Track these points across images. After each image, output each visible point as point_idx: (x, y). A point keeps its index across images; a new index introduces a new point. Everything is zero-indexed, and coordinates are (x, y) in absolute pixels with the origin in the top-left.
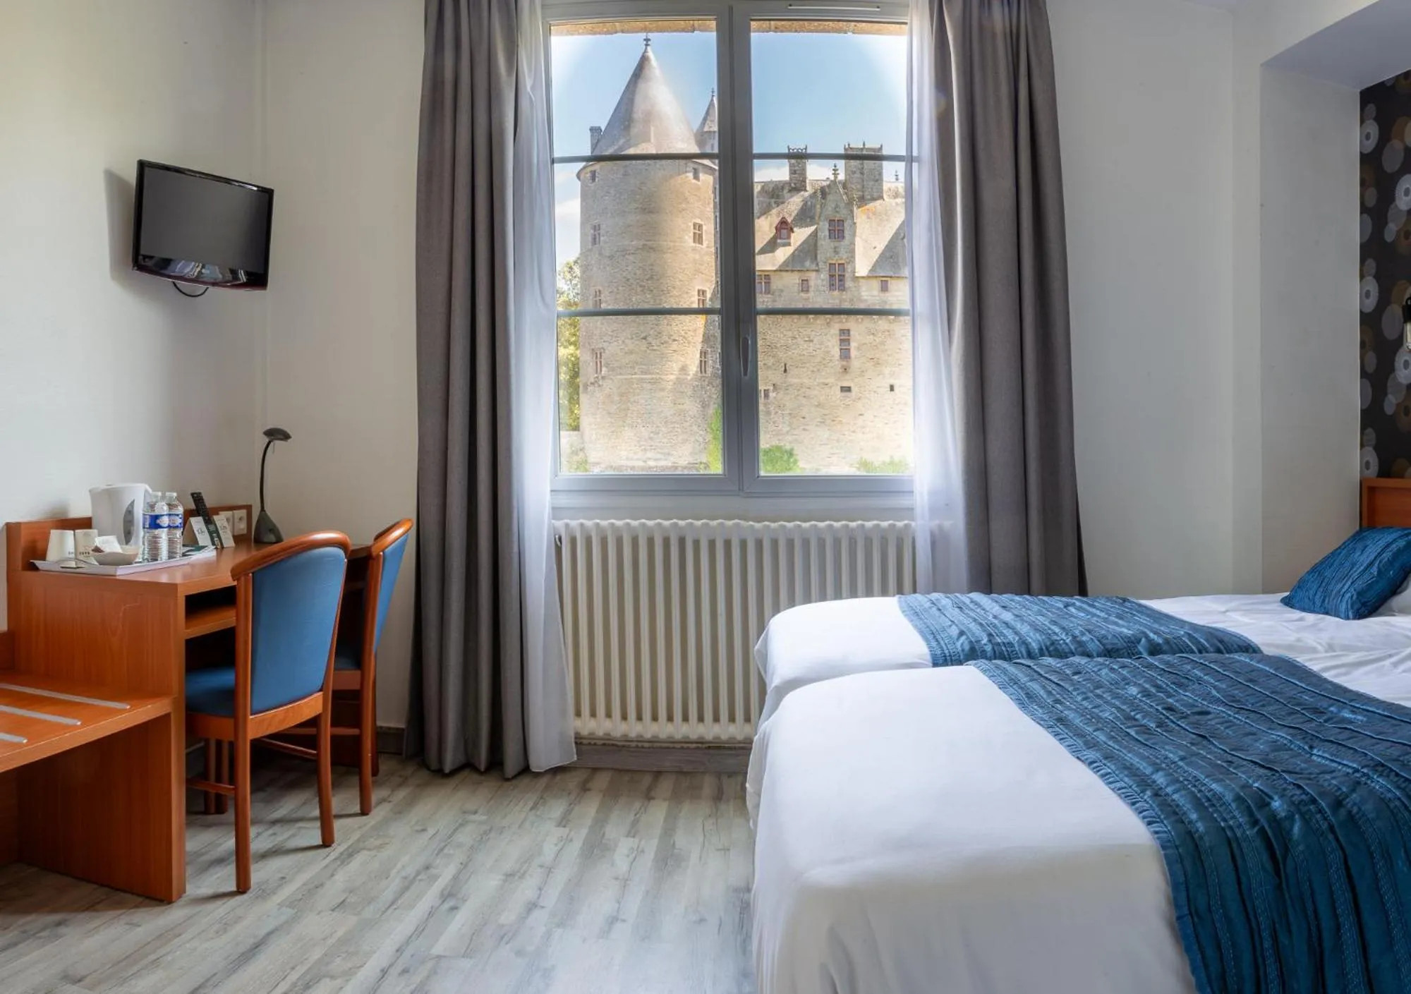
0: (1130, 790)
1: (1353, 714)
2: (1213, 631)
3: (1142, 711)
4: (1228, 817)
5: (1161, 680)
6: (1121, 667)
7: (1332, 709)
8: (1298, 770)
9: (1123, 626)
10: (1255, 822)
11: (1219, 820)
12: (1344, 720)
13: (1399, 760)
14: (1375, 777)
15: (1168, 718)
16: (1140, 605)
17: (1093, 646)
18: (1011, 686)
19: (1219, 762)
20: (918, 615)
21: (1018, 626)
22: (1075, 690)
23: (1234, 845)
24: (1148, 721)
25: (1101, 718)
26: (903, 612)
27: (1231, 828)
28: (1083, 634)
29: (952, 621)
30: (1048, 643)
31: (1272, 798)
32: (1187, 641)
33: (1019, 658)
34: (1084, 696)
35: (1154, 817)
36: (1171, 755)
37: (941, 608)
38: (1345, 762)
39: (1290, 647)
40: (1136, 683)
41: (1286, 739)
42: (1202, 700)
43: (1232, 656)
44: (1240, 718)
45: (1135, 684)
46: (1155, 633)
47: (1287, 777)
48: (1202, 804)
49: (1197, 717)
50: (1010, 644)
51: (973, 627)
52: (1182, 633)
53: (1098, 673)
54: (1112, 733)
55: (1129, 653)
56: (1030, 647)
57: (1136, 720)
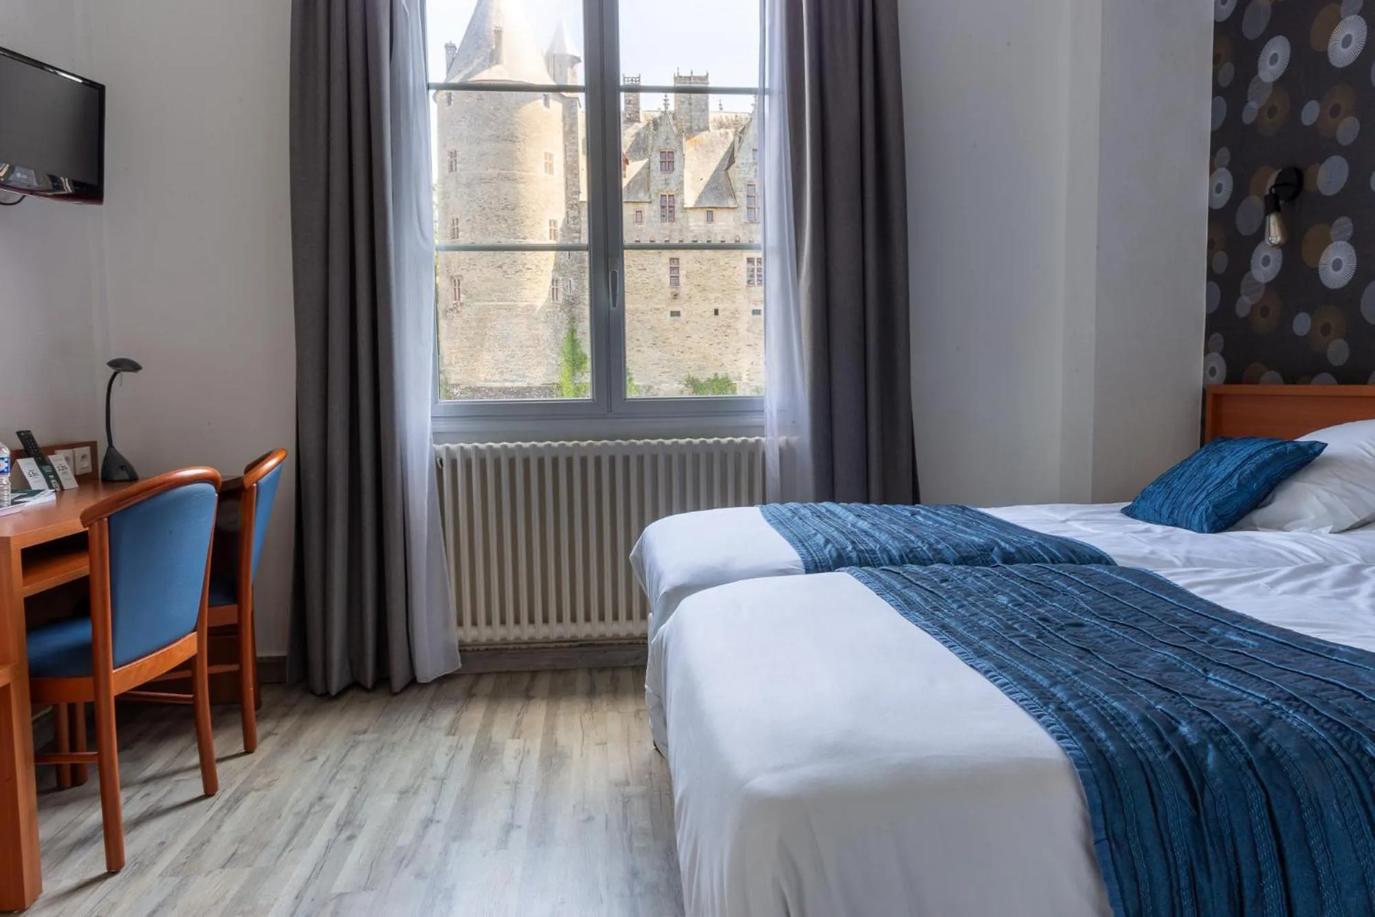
0: (1032, 702)
1: (1243, 638)
2: (1063, 542)
3: (1017, 620)
4: (1136, 738)
5: (1026, 590)
6: (984, 576)
7: (1214, 629)
8: (1198, 694)
9: (972, 535)
10: (1166, 748)
11: (1127, 740)
12: (1233, 643)
13: (1315, 696)
14: (1291, 712)
15: (1044, 628)
16: (982, 514)
17: (949, 554)
18: (888, 593)
19: (1114, 679)
20: (783, 524)
21: (877, 534)
22: (950, 597)
23: (1148, 770)
24: (1029, 631)
25: (982, 627)
26: (769, 521)
27: (1141, 750)
28: (938, 542)
29: (816, 530)
30: (908, 550)
31: (1179, 723)
32: (1038, 550)
33: (882, 565)
34: (959, 604)
35: (1062, 732)
36: (1063, 669)
37: (801, 517)
38: (1249, 691)
39: (1144, 559)
40: (1002, 592)
41: (1175, 659)
42: (1073, 611)
43: (1088, 567)
44: (1117, 632)
45: (1004, 594)
46: (1006, 542)
47: (1191, 702)
48: (1107, 722)
49: (1075, 629)
50: (873, 551)
51: (835, 534)
52: (1033, 542)
53: (965, 581)
54: (998, 642)
55: (983, 561)
56: (891, 554)
57: (1016, 629)
